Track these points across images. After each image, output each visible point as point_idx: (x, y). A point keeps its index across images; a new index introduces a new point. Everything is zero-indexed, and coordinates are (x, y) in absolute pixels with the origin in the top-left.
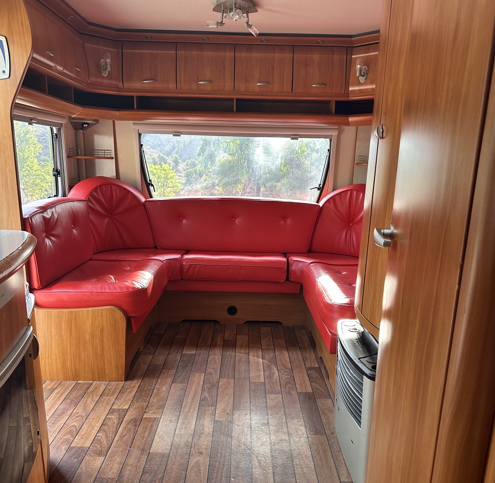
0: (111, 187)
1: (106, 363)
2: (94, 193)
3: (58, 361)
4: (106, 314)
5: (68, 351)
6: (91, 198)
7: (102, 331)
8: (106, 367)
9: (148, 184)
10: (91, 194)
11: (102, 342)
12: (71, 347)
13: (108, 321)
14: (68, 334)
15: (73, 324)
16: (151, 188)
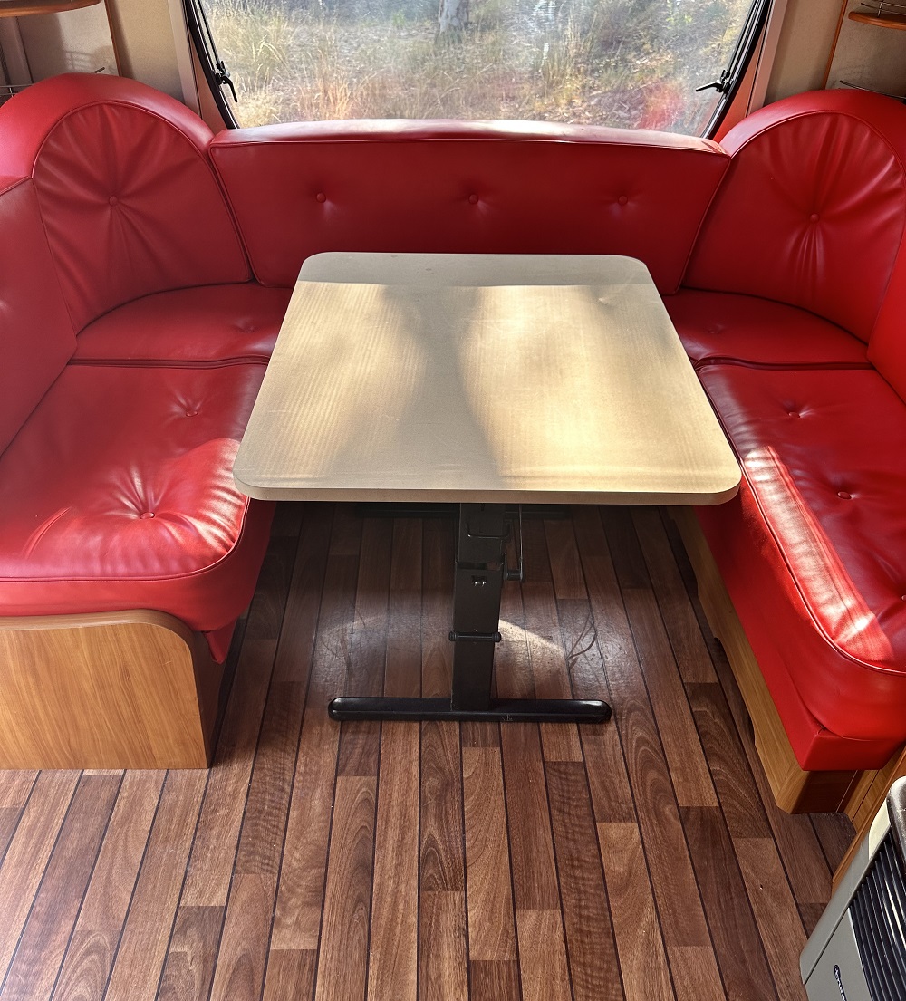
0: (102, 110)
1: (150, 735)
2: (53, 144)
3: (19, 734)
4: (130, 637)
5: (41, 714)
6: (44, 163)
7: (125, 672)
8: (153, 744)
9: (215, 79)
10: (44, 151)
11: (131, 697)
12: (45, 706)
13: (138, 651)
14: (31, 681)
15: (37, 659)
16: (225, 88)
